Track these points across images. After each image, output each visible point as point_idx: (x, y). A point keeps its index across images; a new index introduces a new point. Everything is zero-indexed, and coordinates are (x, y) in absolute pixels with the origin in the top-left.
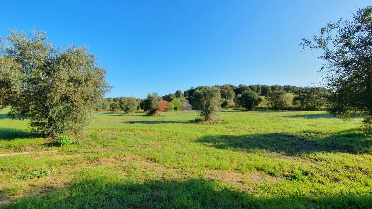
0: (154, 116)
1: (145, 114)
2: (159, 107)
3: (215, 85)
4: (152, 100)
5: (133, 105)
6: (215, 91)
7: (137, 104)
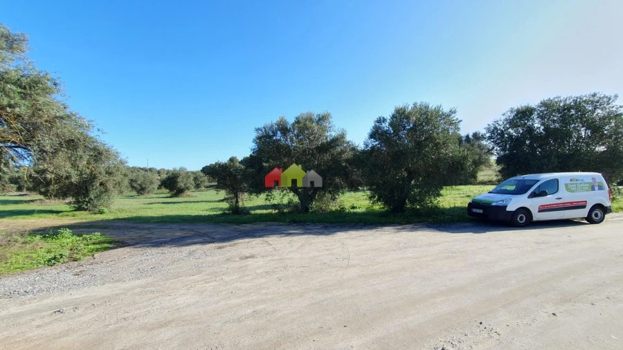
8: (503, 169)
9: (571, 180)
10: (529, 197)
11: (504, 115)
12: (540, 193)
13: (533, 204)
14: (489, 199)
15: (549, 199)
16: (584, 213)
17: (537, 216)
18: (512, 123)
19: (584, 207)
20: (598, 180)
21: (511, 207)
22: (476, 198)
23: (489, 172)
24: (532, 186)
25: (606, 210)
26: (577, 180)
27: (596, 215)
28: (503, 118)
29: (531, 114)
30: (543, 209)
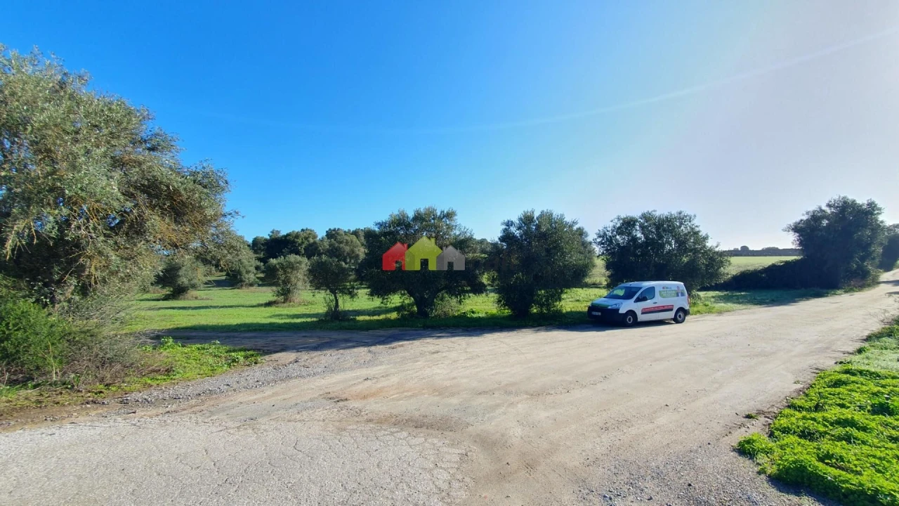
0: (184, 299)
2: (193, 282)
4: (180, 268)
8: (612, 274)
9: (663, 288)
10: (635, 302)
11: (612, 221)
12: (642, 299)
13: (637, 307)
14: (606, 303)
15: (648, 304)
16: (671, 315)
17: (641, 318)
18: (620, 231)
19: (671, 310)
20: (681, 289)
21: (623, 311)
22: (594, 302)
23: (599, 272)
24: (636, 292)
25: (686, 312)
26: (667, 288)
27: (680, 316)
28: (611, 224)
29: (634, 225)
30: (645, 312)
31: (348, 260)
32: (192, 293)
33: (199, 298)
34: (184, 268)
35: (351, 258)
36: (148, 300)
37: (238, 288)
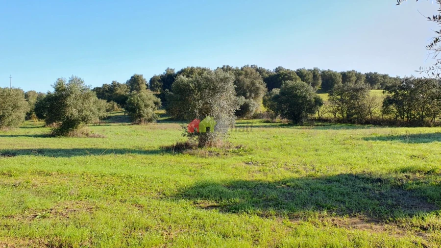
0: (73, 135)
1: (47, 130)
2: (85, 113)
3: (224, 66)
4: (68, 95)
5: (15, 107)
6: (222, 80)
7: (26, 107)
31: (248, 94)
32: (83, 128)
33: (90, 135)
34: (73, 96)
35: (251, 92)
36: (35, 136)
37: (138, 124)
